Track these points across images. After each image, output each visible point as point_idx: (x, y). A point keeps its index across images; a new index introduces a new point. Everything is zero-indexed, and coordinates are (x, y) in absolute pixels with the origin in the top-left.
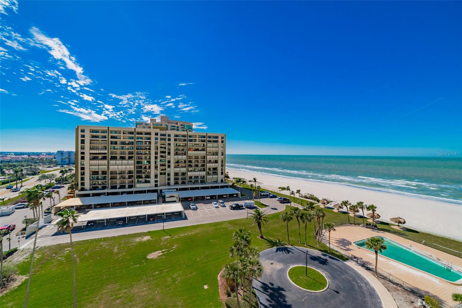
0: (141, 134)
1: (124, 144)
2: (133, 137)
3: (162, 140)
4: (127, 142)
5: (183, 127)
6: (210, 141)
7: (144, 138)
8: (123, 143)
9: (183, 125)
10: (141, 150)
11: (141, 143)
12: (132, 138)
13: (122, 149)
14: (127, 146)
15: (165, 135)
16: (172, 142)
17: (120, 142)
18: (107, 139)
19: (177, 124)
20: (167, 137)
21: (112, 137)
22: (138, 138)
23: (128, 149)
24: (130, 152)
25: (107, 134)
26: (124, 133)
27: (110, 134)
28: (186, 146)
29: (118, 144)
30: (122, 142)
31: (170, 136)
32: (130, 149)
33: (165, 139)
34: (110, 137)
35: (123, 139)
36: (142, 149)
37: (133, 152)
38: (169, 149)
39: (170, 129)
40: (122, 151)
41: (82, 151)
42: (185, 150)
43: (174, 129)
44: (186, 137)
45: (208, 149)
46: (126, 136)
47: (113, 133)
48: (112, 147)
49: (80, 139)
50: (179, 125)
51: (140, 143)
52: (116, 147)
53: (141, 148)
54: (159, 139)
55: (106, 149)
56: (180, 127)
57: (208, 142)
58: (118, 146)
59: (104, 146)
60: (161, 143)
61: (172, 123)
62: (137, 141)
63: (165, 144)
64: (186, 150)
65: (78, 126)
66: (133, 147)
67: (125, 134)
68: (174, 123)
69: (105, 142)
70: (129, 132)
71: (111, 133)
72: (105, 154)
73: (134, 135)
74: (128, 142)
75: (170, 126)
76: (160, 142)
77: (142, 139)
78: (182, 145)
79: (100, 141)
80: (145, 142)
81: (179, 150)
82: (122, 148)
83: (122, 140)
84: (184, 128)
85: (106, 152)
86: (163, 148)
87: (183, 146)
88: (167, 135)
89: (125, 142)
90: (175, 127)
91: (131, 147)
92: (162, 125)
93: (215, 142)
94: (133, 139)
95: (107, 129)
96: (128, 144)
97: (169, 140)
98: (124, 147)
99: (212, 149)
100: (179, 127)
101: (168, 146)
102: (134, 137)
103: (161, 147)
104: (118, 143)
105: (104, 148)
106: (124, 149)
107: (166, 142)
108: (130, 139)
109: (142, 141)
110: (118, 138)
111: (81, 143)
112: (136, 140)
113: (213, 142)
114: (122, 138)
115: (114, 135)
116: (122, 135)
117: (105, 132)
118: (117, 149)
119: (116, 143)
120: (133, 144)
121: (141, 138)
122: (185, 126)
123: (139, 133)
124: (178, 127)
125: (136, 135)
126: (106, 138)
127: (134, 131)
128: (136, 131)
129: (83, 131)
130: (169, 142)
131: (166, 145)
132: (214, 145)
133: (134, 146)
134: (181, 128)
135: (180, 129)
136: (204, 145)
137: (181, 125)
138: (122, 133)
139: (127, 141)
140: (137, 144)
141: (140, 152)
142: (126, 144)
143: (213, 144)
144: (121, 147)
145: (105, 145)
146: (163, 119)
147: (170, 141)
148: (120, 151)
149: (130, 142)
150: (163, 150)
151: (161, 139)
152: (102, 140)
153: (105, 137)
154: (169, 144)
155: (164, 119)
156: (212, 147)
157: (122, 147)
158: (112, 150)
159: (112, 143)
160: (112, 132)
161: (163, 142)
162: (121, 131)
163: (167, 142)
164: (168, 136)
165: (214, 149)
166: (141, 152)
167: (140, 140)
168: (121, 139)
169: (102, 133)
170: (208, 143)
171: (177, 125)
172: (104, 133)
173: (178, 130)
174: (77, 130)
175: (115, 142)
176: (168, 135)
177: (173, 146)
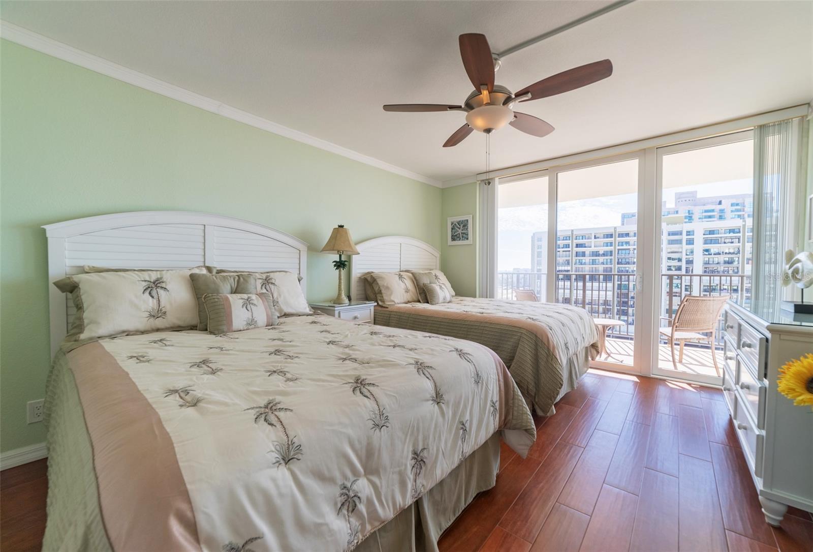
0: (627, 235)
1: (596, 256)
2: (611, 243)
4: (601, 252)
7: (631, 243)
8: (596, 254)
9: (737, 205)
10: (626, 264)
11: (627, 251)
12: (609, 244)
13: (593, 264)
14: (601, 259)
15: (681, 233)
16: (699, 246)
17: (590, 252)
18: (570, 249)
19: (720, 203)
20: (684, 237)
21: (577, 246)
22: (621, 244)
23: (604, 264)
24: (607, 268)
25: (570, 241)
26: (596, 236)
27: (575, 241)
28: (739, 252)
29: (586, 255)
30: (593, 252)
31: (693, 235)
32: (607, 264)
33: (679, 242)
34: (575, 245)
35: (595, 247)
36: (628, 263)
37: (611, 268)
38: (690, 262)
39: (699, 218)
40: (592, 268)
41: (538, 268)
42: (736, 263)
43: (710, 217)
44: (739, 232)
46: (600, 241)
47: (579, 239)
48: (578, 261)
49: (536, 250)
50: (724, 205)
51: (624, 252)
52: (584, 261)
53: (627, 260)
54: (666, 242)
55: (568, 264)
56: (729, 209)
58: (587, 259)
59: (566, 260)
60: (669, 251)
61: (704, 205)
62: (619, 250)
63: (680, 250)
64: (738, 263)
65: (534, 234)
66: (611, 260)
67: (599, 238)
68: (712, 203)
69: (568, 253)
70: (604, 235)
71: (576, 239)
72: (568, 271)
73: (613, 239)
74: (603, 252)
75: (697, 211)
76: (667, 248)
77: (629, 245)
78: (727, 251)
79: (561, 253)
82: (594, 262)
83: (593, 249)
85: (569, 268)
86: (673, 259)
87: (730, 253)
88: (684, 233)
89: (599, 252)
90: (713, 211)
91: (609, 261)
92: (677, 212)
94: (611, 246)
95: (571, 233)
96: (604, 255)
97: (690, 242)
98: (597, 261)
101: (687, 255)
102: (613, 242)
103: (669, 259)
104: (587, 253)
105: (567, 262)
106: (597, 263)
109: (629, 249)
110: (586, 245)
111: (538, 257)
112: (618, 248)
114: (593, 246)
115: (580, 241)
116: (593, 240)
117: (568, 238)
118: (585, 264)
119: (584, 254)
120: (611, 255)
121: (627, 243)
123: (622, 234)
124: (722, 211)
125: (617, 239)
126: (569, 247)
127: (613, 231)
128: (617, 231)
129: (540, 240)
130: (690, 247)
131: (681, 252)
133: (613, 257)
134: (732, 211)
135: (728, 214)
137: (732, 205)
138: (593, 237)
139: (602, 250)
140: (618, 253)
141: (625, 267)
142: (599, 255)
144: (591, 261)
145: (567, 258)
146: (680, 200)
147: (693, 244)
148: (589, 268)
149: (607, 252)
150: (676, 263)
152: (563, 251)
153: (567, 246)
154: (691, 251)
155: (683, 200)
157: (593, 260)
158: (578, 266)
159: (577, 254)
160: (578, 237)
161: (675, 247)
162: (591, 234)
163: (685, 247)
164: (687, 235)
166: (628, 268)
167: (625, 247)
168: (591, 247)
169: (563, 240)
172: (566, 240)
173: (721, 218)
174: (533, 238)
175: (581, 253)
176: (689, 232)
177: (702, 253)
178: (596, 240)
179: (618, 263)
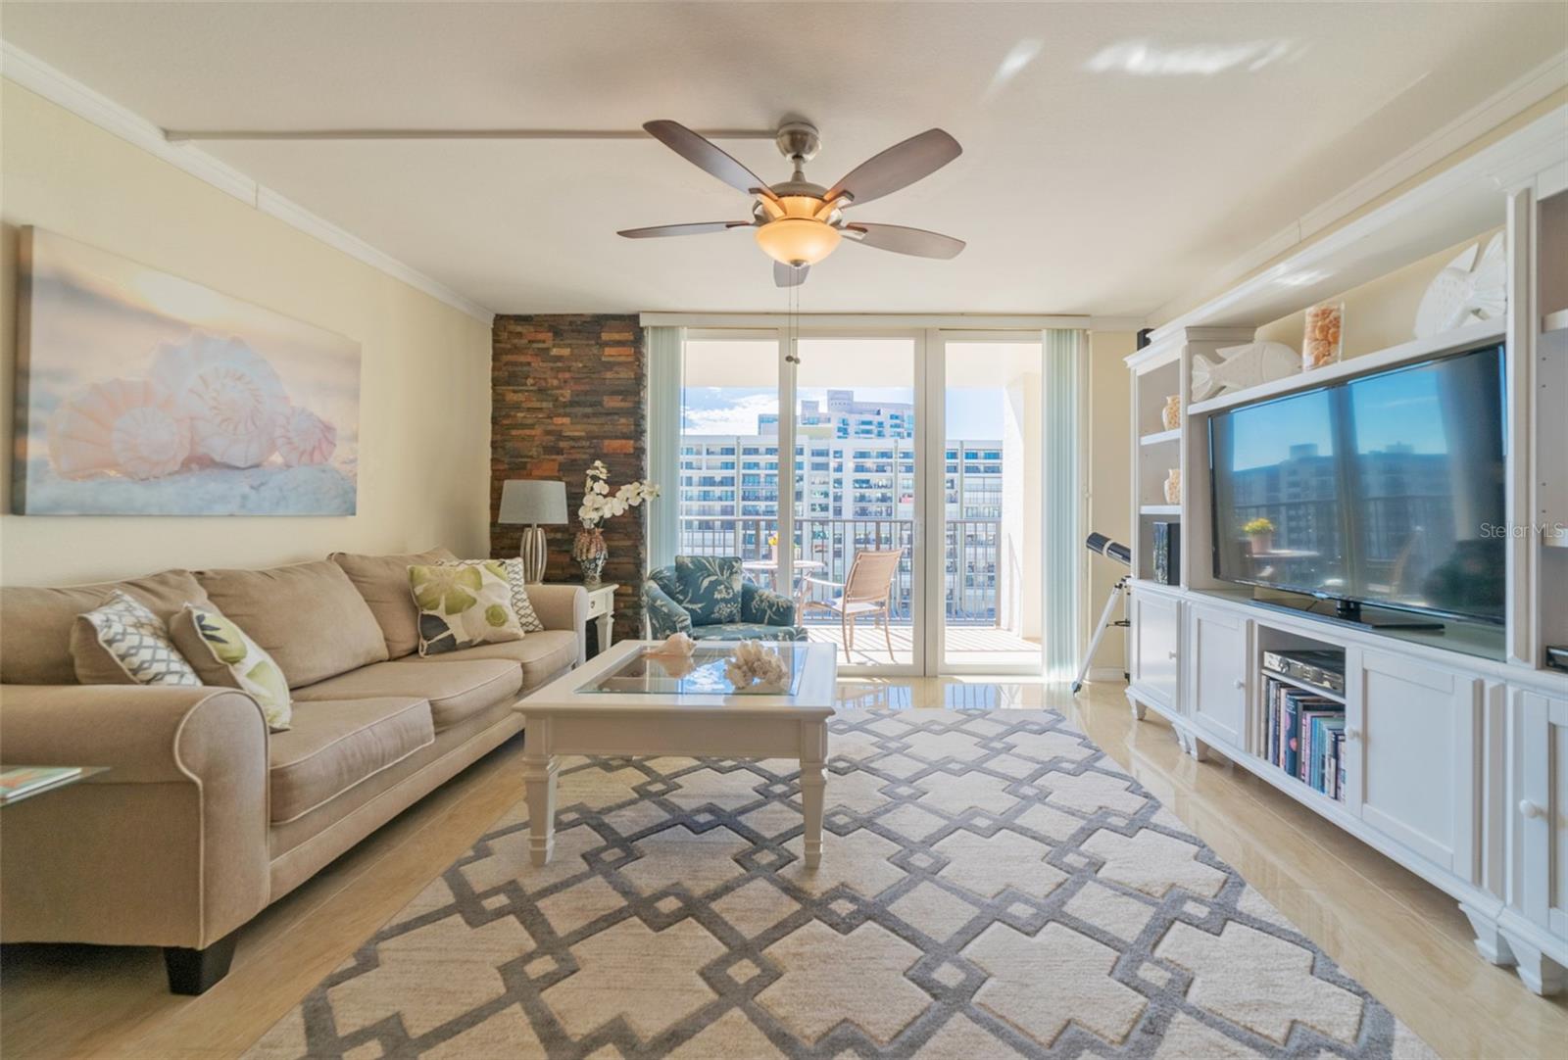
0: (756, 450)
1: (711, 485)
2: (732, 463)
3: (817, 469)
4: (718, 479)
5: (898, 421)
6: (975, 470)
7: (762, 464)
8: (708, 481)
9: (897, 418)
10: (755, 501)
11: (757, 479)
12: (729, 465)
13: (706, 501)
14: (717, 491)
15: (827, 453)
16: (848, 475)
17: (700, 478)
19: (879, 413)
20: (832, 460)
22: (748, 466)
23: (721, 500)
24: (727, 506)
26: (710, 451)
28: (891, 486)
29: (694, 483)
30: (704, 478)
31: (842, 457)
32: (726, 500)
33: (824, 467)
35: (708, 468)
36: (757, 499)
37: (732, 507)
38: (837, 498)
39: (856, 433)
42: (888, 501)
43: (865, 432)
44: (892, 457)
45: (966, 495)
46: (717, 459)
50: (884, 417)
51: (751, 479)
52: (690, 494)
53: (757, 493)
54: (807, 466)
56: (888, 423)
57: (966, 472)
58: (695, 491)
60: (814, 480)
61: (863, 412)
62: (743, 475)
63: (827, 480)
64: (891, 501)
66: (733, 492)
67: (713, 453)
68: (870, 412)
70: (720, 448)
73: (734, 457)
74: (720, 478)
75: (852, 420)
76: (812, 476)
77: (759, 469)
78: (880, 484)
80: (767, 475)
81: (870, 501)
82: (705, 496)
83: (705, 473)
84: (903, 427)
86: (819, 492)
87: (883, 487)
88: (832, 454)
89: (713, 477)
90: (869, 423)
91: (729, 494)
92: (829, 421)
93: (993, 472)
94: (733, 468)
96: (722, 483)
97: (839, 468)
98: (711, 494)
99: (980, 495)
100: (885, 424)
101: (834, 487)
102: (735, 462)
103: (813, 491)
104: (695, 479)
106: (711, 497)
107: (828, 476)
108: (727, 468)
109: (759, 475)
110: (694, 465)
112: (742, 472)
113: (986, 472)
114: (704, 467)
116: (705, 456)
118: (692, 499)
119: (689, 481)
120: (733, 484)
121: (756, 465)
122: (905, 418)
123: (748, 449)
124: (880, 424)
125: (742, 457)
127: (735, 443)
128: (740, 443)
130: (838, 475)
131: (828, 483)
132: (987, 481)
133: (734, 488)
134: (891, 426)
135: (886, 431)
136: (952, 481)
137: (892, 417)
138: (705, 451)
139: (718, 475)
140: (743, 482)
141: (754, 506)
142: (714, 484)
143: (984, 478)
144: (702, 494)
146: (834, 402)
147: (841, 471)
148: (703, 505)
149: (726, 478)
150: (820, 500)
151: (816, 467)
154: (839, 482)
155: (839, 402)
156: (981, 487)
157: (705, 492)
161: (820, 476)
162: (701, 445)
163: (833, 475)
164: (836, 457)
165: (987, 495)
166: (757, 507)
167: (752, 471)
168: (700, 469)
170: (965, 475)
171: (876, 419)
173: (876, 434)
175: (685, 479)
176: (836, 452)
177: (852, 486)
178: (710, 457)
179: (744, 499)
